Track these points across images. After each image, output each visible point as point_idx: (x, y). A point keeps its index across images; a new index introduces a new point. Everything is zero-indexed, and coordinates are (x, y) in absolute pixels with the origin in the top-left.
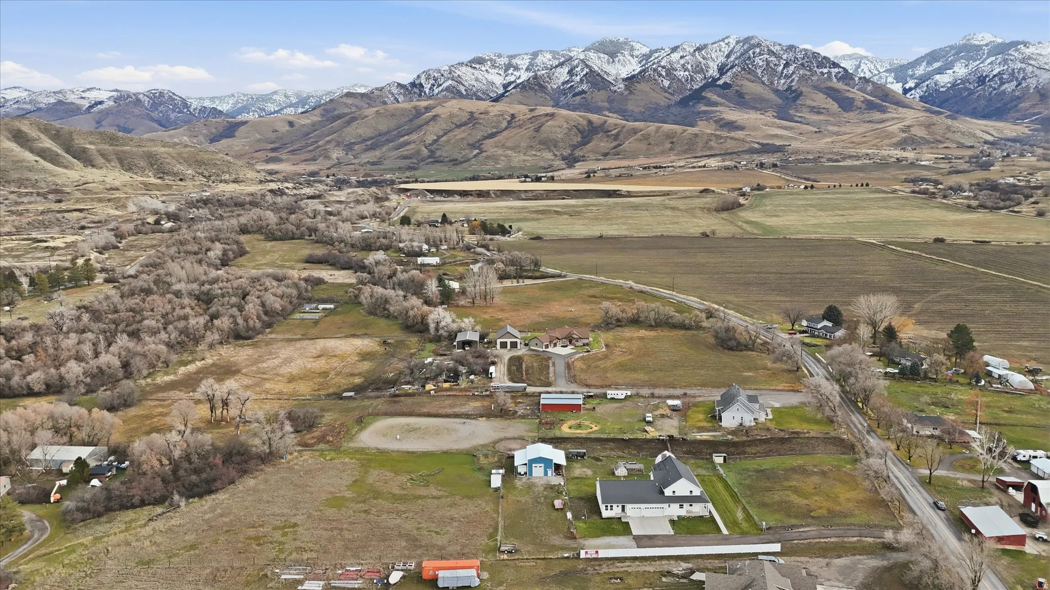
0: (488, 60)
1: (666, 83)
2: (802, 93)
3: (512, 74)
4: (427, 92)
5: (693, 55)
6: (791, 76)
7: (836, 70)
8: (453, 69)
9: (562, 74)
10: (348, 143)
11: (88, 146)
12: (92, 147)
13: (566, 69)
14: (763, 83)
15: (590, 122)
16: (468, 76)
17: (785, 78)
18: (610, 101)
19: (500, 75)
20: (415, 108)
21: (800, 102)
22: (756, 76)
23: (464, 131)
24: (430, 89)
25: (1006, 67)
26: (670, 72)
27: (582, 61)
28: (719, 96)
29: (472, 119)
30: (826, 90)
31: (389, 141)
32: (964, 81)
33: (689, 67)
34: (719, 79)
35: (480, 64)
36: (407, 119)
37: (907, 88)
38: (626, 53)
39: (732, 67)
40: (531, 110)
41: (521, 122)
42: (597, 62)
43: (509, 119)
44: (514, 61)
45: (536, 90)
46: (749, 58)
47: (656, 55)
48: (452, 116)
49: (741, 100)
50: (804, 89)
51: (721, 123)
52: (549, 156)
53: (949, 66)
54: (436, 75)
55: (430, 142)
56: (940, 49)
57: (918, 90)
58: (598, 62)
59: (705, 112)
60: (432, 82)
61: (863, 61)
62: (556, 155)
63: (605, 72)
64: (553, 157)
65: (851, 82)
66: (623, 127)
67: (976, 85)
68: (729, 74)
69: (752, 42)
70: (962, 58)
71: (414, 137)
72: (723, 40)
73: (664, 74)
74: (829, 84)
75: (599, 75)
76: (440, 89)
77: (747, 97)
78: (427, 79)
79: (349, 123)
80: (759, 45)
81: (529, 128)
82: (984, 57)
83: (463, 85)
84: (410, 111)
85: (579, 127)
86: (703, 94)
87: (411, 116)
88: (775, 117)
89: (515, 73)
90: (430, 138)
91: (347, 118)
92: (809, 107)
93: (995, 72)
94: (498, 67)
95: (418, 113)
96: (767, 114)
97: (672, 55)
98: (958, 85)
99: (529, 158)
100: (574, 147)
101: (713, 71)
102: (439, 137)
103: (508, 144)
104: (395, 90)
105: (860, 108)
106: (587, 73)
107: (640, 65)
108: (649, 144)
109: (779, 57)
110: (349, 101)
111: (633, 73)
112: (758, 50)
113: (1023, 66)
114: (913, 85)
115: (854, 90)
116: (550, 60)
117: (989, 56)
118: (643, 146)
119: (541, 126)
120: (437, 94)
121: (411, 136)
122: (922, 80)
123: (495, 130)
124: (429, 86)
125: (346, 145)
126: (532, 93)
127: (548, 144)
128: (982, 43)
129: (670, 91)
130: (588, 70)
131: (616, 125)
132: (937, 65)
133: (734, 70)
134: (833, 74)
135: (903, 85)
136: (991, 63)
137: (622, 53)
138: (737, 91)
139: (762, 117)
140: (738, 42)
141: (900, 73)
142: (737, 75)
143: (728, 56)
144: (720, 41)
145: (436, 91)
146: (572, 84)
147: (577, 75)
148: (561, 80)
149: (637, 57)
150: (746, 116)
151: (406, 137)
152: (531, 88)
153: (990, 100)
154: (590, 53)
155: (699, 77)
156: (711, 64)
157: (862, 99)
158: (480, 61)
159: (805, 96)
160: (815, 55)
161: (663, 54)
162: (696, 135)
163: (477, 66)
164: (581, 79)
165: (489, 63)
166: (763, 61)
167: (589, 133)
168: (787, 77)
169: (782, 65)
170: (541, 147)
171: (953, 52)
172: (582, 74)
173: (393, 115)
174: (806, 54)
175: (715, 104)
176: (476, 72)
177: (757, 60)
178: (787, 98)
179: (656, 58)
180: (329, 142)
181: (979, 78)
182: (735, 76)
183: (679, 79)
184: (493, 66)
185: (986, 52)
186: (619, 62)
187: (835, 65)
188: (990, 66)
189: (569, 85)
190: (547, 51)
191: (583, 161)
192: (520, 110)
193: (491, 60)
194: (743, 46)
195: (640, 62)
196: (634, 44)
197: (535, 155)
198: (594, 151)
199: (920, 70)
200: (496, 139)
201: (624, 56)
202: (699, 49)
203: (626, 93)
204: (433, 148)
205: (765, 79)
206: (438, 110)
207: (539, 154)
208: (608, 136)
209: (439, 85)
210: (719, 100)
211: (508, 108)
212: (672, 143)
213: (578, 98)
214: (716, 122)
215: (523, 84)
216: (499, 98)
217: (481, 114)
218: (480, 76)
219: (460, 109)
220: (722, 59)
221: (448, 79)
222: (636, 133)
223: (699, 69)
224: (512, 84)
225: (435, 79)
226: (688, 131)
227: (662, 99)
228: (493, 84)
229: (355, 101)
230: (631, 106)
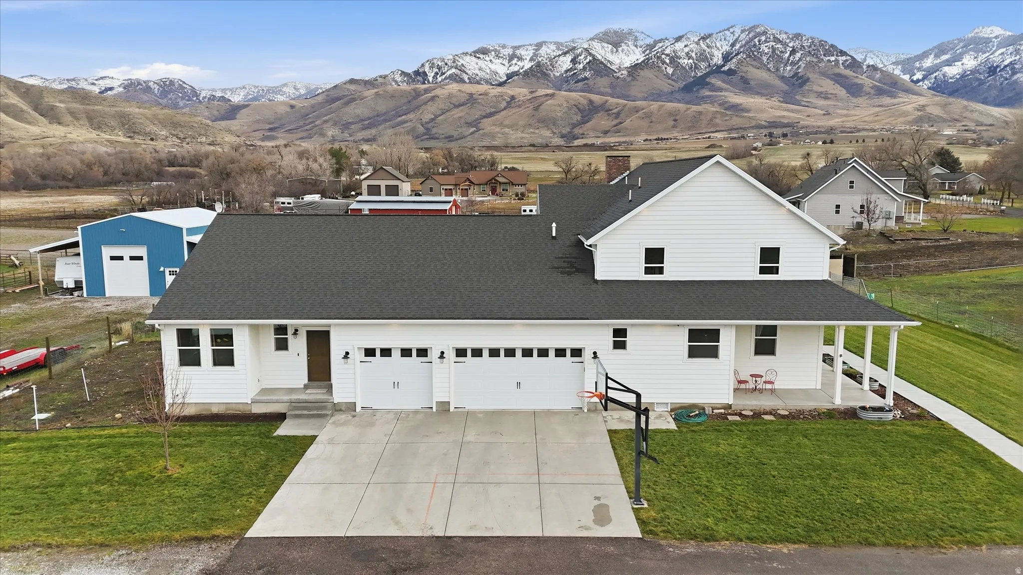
0: (493, 50)
1: (670, 70)
2: (808, 79)
3: (516, 64)
4: (431, 81)
5: (697, 43)
6: (797, 63)
7: (844, 58)
8: (457, 58)
9: (565, 63)
10: (345, 122)
11: (58, 104)
12: (62, 105)
13: (569, 58)
14: (769, 70)
15: (591, 102)
16: (472, 65)
17: (791, 65)
18: (612, 86)
19: (504, 65)
20: (414, 90)
21: (807, 88)
22: (762, 62)
23: (462, 111)
24: (433, 77)
25: (1018, 57)
26: (674, 59)
27: (586, 50)
28: (724, 81)
29: (471, 99)
30: (833, 76)
31: (386, 121)
32: (974, 71)
33: (693, 55)
34: (723, 66)
35: (484, 54)
36: (406, 100)
37: (915, 79)
38: (630, 43)
39: (737, 55)
40: (531, 92)
41: (520, 103)
42: (601, 51)
43: (509, 99)
44: (518, 52)
45: (538, 78)
46: (755, 45)
47: (660, 45)
48: (450, 96)
49: (746, 86)
50: (811, 75)
51: (726, 106)
52: (547, 133)
53: (957, 58)
54: (440, 64)
55: (427, 120)
56: (948, 42)
57: (926, 82)
59: (708, 97)
60: (436, 70)
61: (868, 55)
62: (554, 133)
63: (609, 61)
64: (551, 135)
65: (859, 70)
66: (625, 106)
67: (986, 75)
68: (734, 60)
69: (758, 30)
70: (971, 50)
71: (411, 116)
72: (728, 29)
73: (668, 61)
74: (837, 71)
75: (602, 63)
76: (444, 77)
77: (752, 83)
78: (431, 67)
79: (348, 103)
80: (764, 33)
81: (528, 107)
82: (994, 49)
83: (467, 74)
84: (410, 93)
85: (580, 106)
86: (708, 80)
87: (410, 98)
88: (782, 102)
89: (519, 63)
90: (427, 117)
91: (346, 99)
92: (816, 92)
93: (1006, 63)
94: (502, 57)
95: (417, 94)
96: (773, 99)
97: (676, 44)
98: (968, 75)
99: (527, 135)
100: (574, 126)
101: (718, 59)
102: (436, 117)
103: (506, 122)
104: (398, 78)
105: (869, 93)
106: (590, 61)
107: (643, 55)
108: (651, 122)
109: (785, 45)
110: (353, 87)
111: (636, 62)
112: (763, 38)
114: (920, 77)
115: (863, 77)
116: (554, 51)
117: (999, 48)
118: (644, 123)
119: (541, 105)
120: (440, 82)
121: (409, 115)
122: (930, 72)
123: (494, 110)
124: (433, 74)
125: (343, 125)
126: (534, 80)
127: (546, 122)
128: (991, 36)
129: (674, 78)
130: (591, 58)
131: (618, 104)
132: (944, 57)
133: (739, 57)
134: (841, 62)
135: (911, 77)
136: (1003, 54)
137: (626, 43)
138: (742, 77)
139: (768, 101)
140: (743, 31)
141: (908, 65)
142: (742, 62)
143: (733, 45)
144: (725, 30)
145: (439, 79)
146: (575, 71)
147: (580, 63)
148: (564, 68)
149: (641, 47)
150: (752, 100)
151: (403, 117)
152: (534, 76)
153: (1002, 90)
154: (593, 43)
155: (703, 65)
156: (716, 53)
157: (871, 85)
158: (484, 51)
159: (813, 82)
160: (822, 43)
161: (667, 43)
162: (700, 113)
163: (481, 56)
164: (584, 67)
165: (493, 53)
166: (769, 48)
167: (589, 112)
168: (793, 64)
169: (789, 52)
170: (540, 125)
171: (961, 44)
172: (585, 62)
173: (392, 96)
174: (813, 42)
175: (720, 89)
176: (480, 62)
177: (763, 47)
178: (794, 85)
179: (659, 48)
180: (326, 122)
181: (989, 68)
182: (740, 62)
183: (682, 66)
184: (498, 57)
185: (995, 44)
186: (622, 52)
187: (843, 53)
188: (1000, 57)
189: (572, 73)
190: (551, 43)
191: (582, 138)
192: (521, 91)
193: (495, 50)
194: (748, 35)
195: (644, 52)
196: (638, 34)
197: (533, 133)
198: (594, 130)
199: (928, 63)
200: (494, 118)
201: (628, 46)
202: (704, 38)
203: (629, 79)
204: (429, 125)
205: (771, 66)
206: (438, 92)
207: (537, 131)
208: (609, 115)
209: (443, 74)
210: (724, 85)
211: (509, 90)
212: (675, 120)
213: (580, 84)
214: (720, 105)
215: (525, 72)
216: (501, 84)
217: (480, 95)
218: (483, 66)
219: (460, 91)
220: (726, 48)
221: (452, 67)
222: (637, 112)
223: (703, 57)
224: (516, 74)
225: (439, 68)
226: (692, 110)
227: (665, 86)
228: (496, 73)
229: (359, 88)
230: (634, 92)
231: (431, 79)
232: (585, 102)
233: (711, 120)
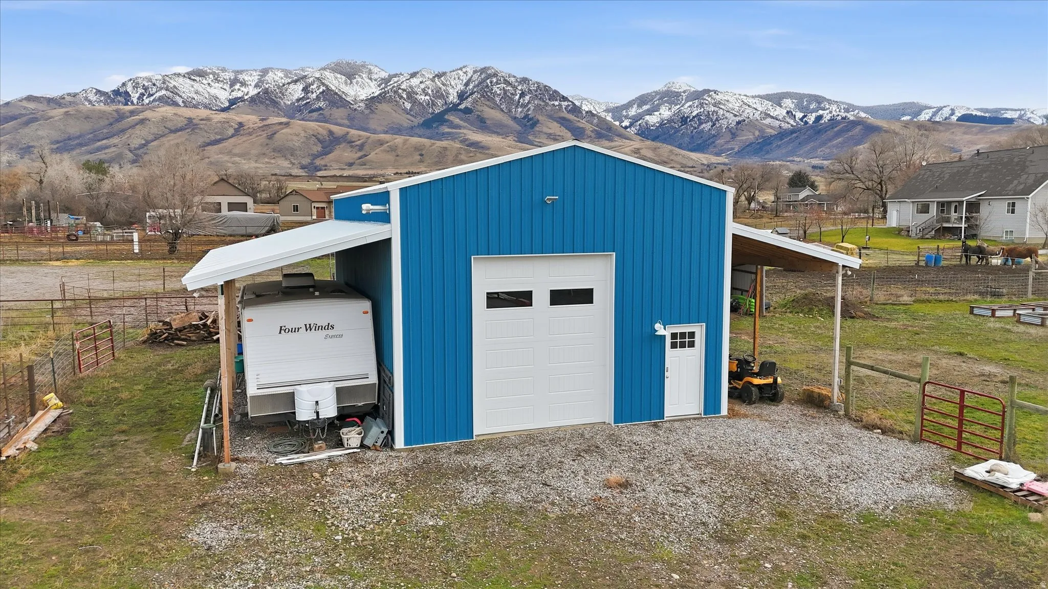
0: (211, 73)
1: (408, 106)
2: (538, 121)
3: (239, 90)
4: (135, 102)
5: (433, 80)
6: (527, 105)
7: (566, 103)
8: (167, 79)
9: (296, 91)
10: (24, 146)
13: (300, 86)
14: (502, 110)
15: (331, 133)
16: (186, 88)
17: (521, 107)
18: (350, 118)
19: (226, 90)
20: (117, 111)
21: (537, 129)
22: (495, 103)
23: (180, 136)
24: (138, 99)
25: (702, 110)
26: (411, 95)
27: (318, 79)
28: (461, 119)
29: (191, 124)
30: (558, 119)
31: (81, 145)
32: (670, 121)
33: (430, 92)
34: (459, 104)
35: (200, 76)
36: (107, 122)
37: (624, 126)
38: (364, 76)
39: (472, 94)
40: (262, 120)
41: (251, 130)
42: (334, 82)
43: (237, 126)
44: (241, 77)
45: (267, 105)
46: (487, 86)
47: (396, 79)
48: (164, 119)
49: (482, 124)
50: (540, 118)
51: (467, 143)
52: (286, 164)
53: (655, 109)
54: (146, 84)
55: (137, 146)
56: (647, 94)
57: (633, 128)
58: (336, 82)
59: (449, 133)
60: (141, 91)
61: (583, 102)
62: (293, 164)
63: (343, 92)
64: (289, 166)
65: (580, 115)
66: (368, 138)
67: (680, 124)
68: (470, 99)
69: (489, 72)
70: (666, 102)
71: (115, 140)
72: (461, 69)
73: (405, 96)
74: (562, 115)
75: (336, 94)
76: (152, 98)
77: (488, 122)
78: (135, 87)
79: (27, 123)
80: (495, 75)
81: (260, 135)
82: (683, 102)
83: (181, 96)
84: (111, 114)
85: (319, 136)
86: (446, 117)
87: (111, 120)
88: (517, 142)
89: (243, 89)
90: (136, 142)
91: (24, 119)
92: (546, 134)
93: (694, 114)
94: (222, 81)
95: (121, 116)
96: (509, 138)
97: (411, 80)
98: (665, 124)
99: (261, 165)
100: (315, 157)
101: (453, 97)
102: (148, 142)
103: (236, 151)
104: (93, 97)
105: (590, 137)
106: (324, 91)
107: (379, 88)
108: (397, 156)
109: (515, 88)
110: (31, 105)
111: (372, 95)
112: (495, 80)
113: (716, 109)
114: (628, 124)
115: (583, 121)
116: (282, 78)
117: (687, 101)
118: (390, 157)
119: (275, 133)
120: (148, 104)
121: (111, 140)
122: (635, 120)
123: (219, 137)
124: (137, 95)
125: (21, 149)
126: (262, 107)
127: (283, 151)
128: (679, 91)
129: (412, 113)
130: (324, 88)
131: (360, 136)
132: (645, 107)
133: (474, 96)
134: (564, 107)
135: (620, 123)
136: (690, 106)
137: (360, 76)
138: (478, 116)
139: (504, 140)
140: (475, 72)
141: (617, 111)
142: (477, 101)
143: (467, 84)
144: (457, 70)
145: (146, 101)
146: (308, 101)
147: (313, 93)
148: (296, 97)
149: (376, 80)
150: (490, 139)
151: (104, 142)
152: (261, 103)
153: (693, 137)
154: (326, 73)
155: (440, 102)
156: (451, 91)
157: (591, 129)
158: (201, 74)
159: (542, 124)
160: (546, 89)
161: (402, 78)
162: (445, 149)
163: (197, 79)
164: (317, 96)
165: (211, 76)
166: (501, 90)
167: (330, 143)
168: (523, 106)
169: (518, 95)
170: (276, 155)
171: (658, 97)
172: (318, 92)
173: (87, 117)
174: (538, 86)
175: (458, 127)
176: (196, 85)
177: (495, 88)
178: (526, 126)
179: (395, 83)
181: (682, 118)
182: (475, 102)
183: (420, 103)
184: (217, 80)
185: (684, 98)
186: (356, 83)
187: (564, 99)
188: (689, 109)
189: (305, 102)
190: (278, 69)
191: (325, 170)
192: (251, 119)
193: (214, 74)
194: (479, 76)
195: (379, 86)
196: (372, 68)
197: (270, 163)
198: (337, 161)
199: (633, 112)
200: (221, 146)
201: (362, 78)
202: (439, 76)
203: (367, 112)
204: (139, 152)
205: (503, 107)
206: (148, 114)
207: (273, 161)
208: (352, 147)
209: (150, 95)
210: (462, 123)
211: (234, 117)
212: (421, 155)
213: (315, 114)
214: (461, 142)
215: (252, 98)
216: (224, 110)
217: (201, 120)
218: (200, 89)
219: (175, 114)
220: (460, 87)
221: (161, 89)
222: (382, 144)
223: (439, 94)
224: (241, 99)
225: (146, 88)
226: (436, 145)
227: (404, 121)
228: (216, 98)
229: (41, 107)
230: (373, 125)
231: (135, 101)
232: (325, 133)
233: (457, 156)
